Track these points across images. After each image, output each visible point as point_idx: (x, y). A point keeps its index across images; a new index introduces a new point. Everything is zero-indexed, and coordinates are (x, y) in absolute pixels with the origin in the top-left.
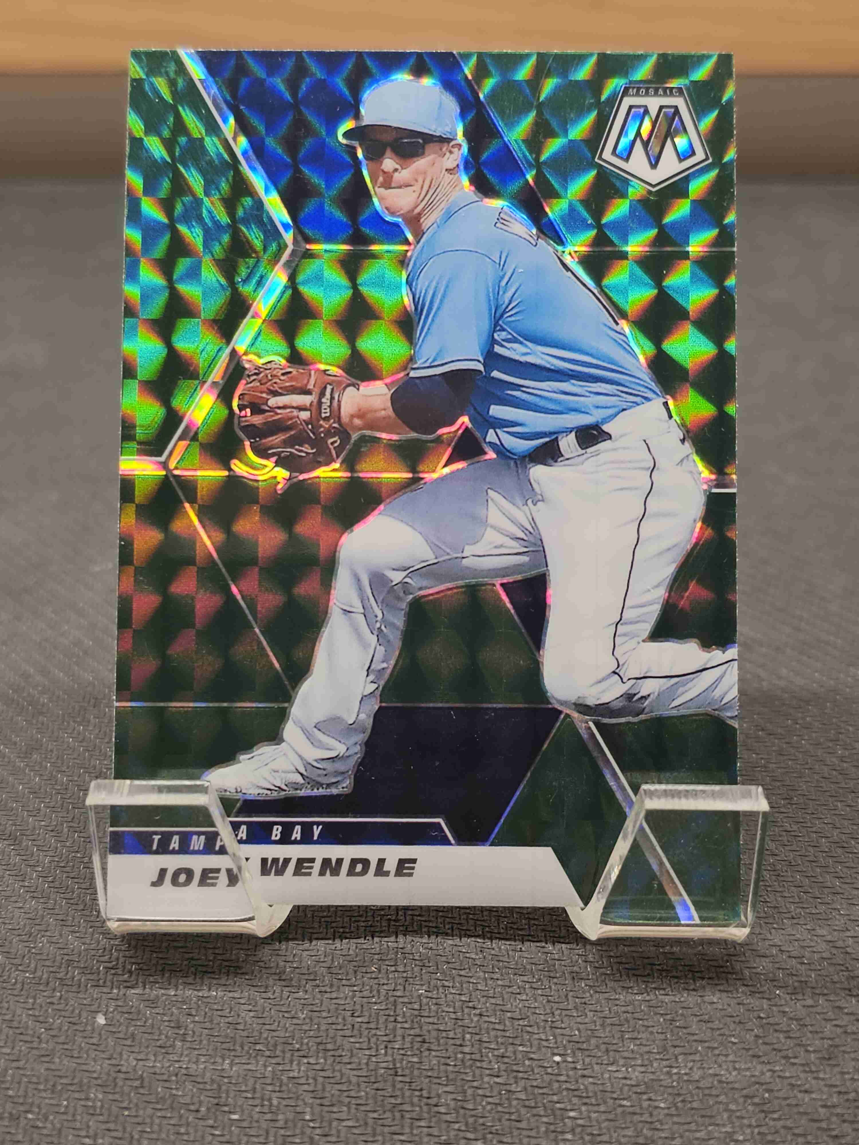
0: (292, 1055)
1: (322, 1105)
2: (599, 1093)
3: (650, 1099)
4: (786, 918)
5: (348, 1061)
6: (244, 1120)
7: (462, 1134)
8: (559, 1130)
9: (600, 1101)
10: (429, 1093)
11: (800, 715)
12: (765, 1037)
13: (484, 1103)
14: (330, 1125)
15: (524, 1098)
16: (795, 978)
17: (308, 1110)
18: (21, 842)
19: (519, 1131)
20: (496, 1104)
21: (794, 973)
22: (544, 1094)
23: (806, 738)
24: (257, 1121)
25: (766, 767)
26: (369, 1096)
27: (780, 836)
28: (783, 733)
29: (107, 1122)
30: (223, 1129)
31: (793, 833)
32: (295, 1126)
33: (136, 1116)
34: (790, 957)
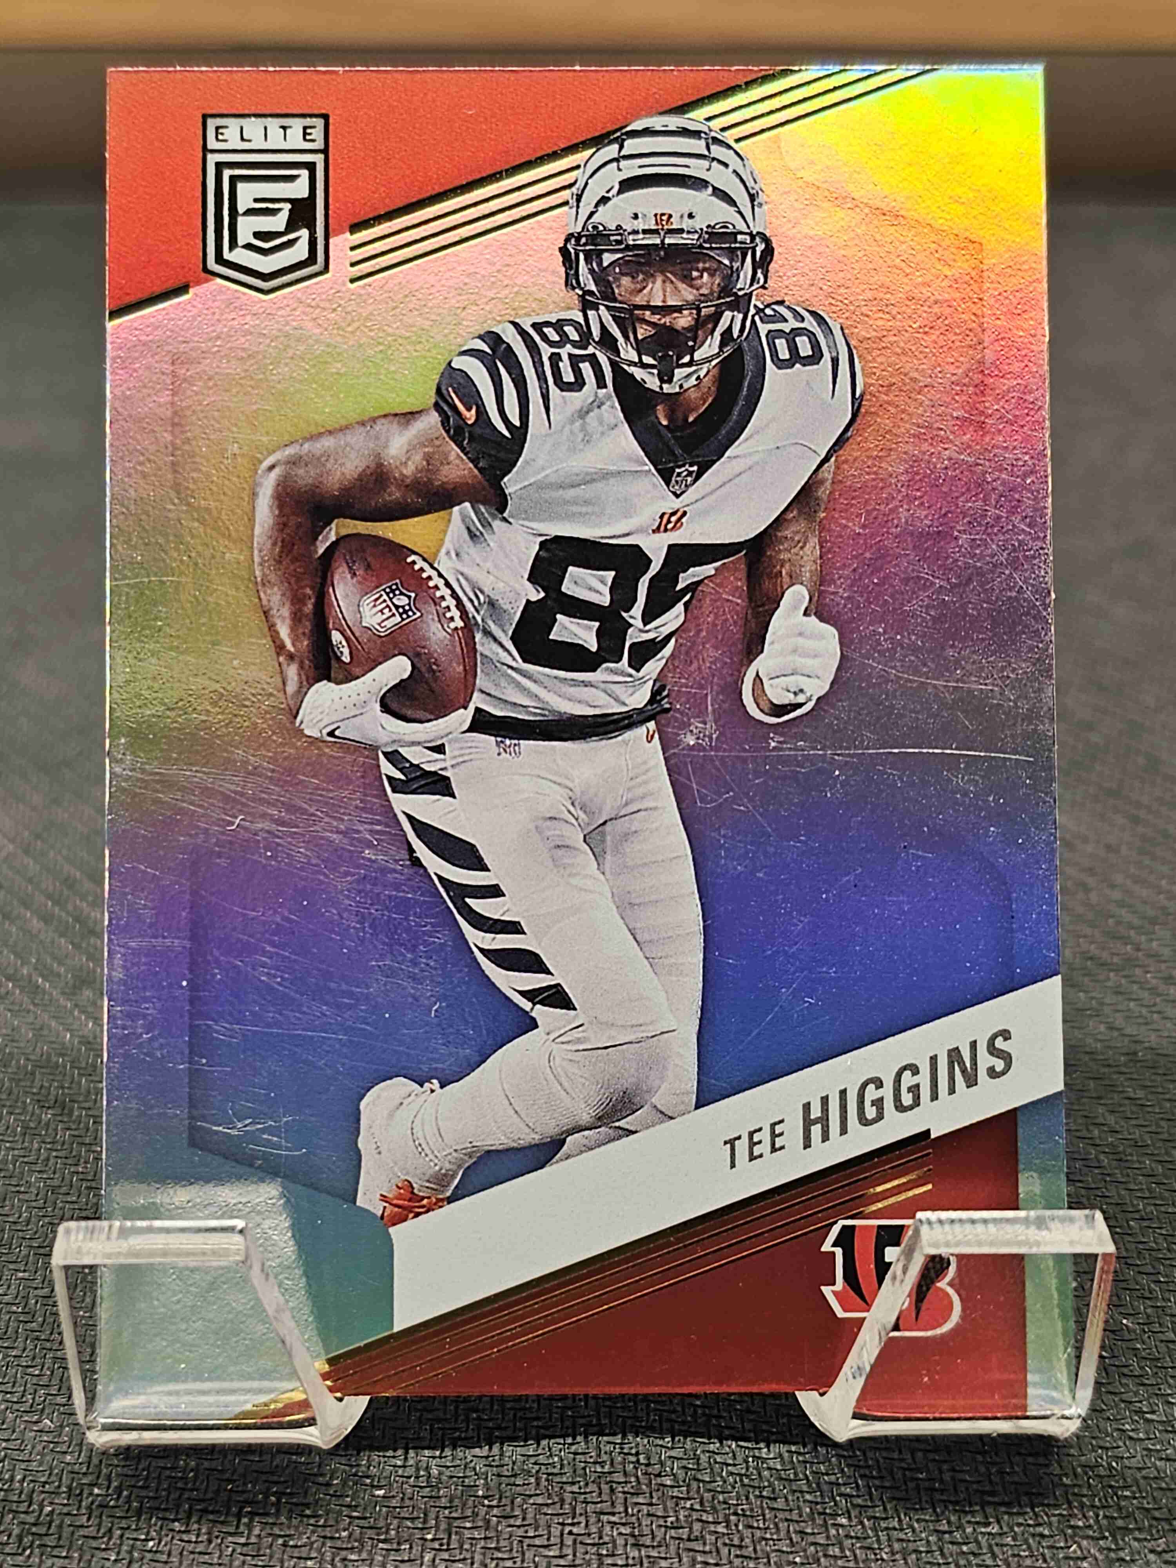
0: (457, 1408)
1: (499, 1475)
2: (881, 1461)
3: (954, 1470)
4: (1134, 1219)
5: (533, 1415)
6: (393, 1497)
7: (695, 1516)
8: (828, 1511)
9: (884, 1473)
10: (649, 1459)
11: (1143, 938)
12: (1109, 1384)
13: (724, 1474)
14: (512, 1502)
15: (779, 1467)
16: (1148, 1302)
17: (482, 1481)
18: (71, 1111)
19: (773, 1513)
20: (740, 1475)
21: (1147, 1295)
22: (805, 1462)
23: (1152, 969)
24: (411, 1499)
25: (1097, 1011)
26: (565, 1462)
27: (1121, 1105)
28: (1120, 962)
29: (203, 1500)
30: (365, 1509)
31: (1139, 1102)
32: (464, 1505)
33: (243, 1492)
34: (1139, 1272)
